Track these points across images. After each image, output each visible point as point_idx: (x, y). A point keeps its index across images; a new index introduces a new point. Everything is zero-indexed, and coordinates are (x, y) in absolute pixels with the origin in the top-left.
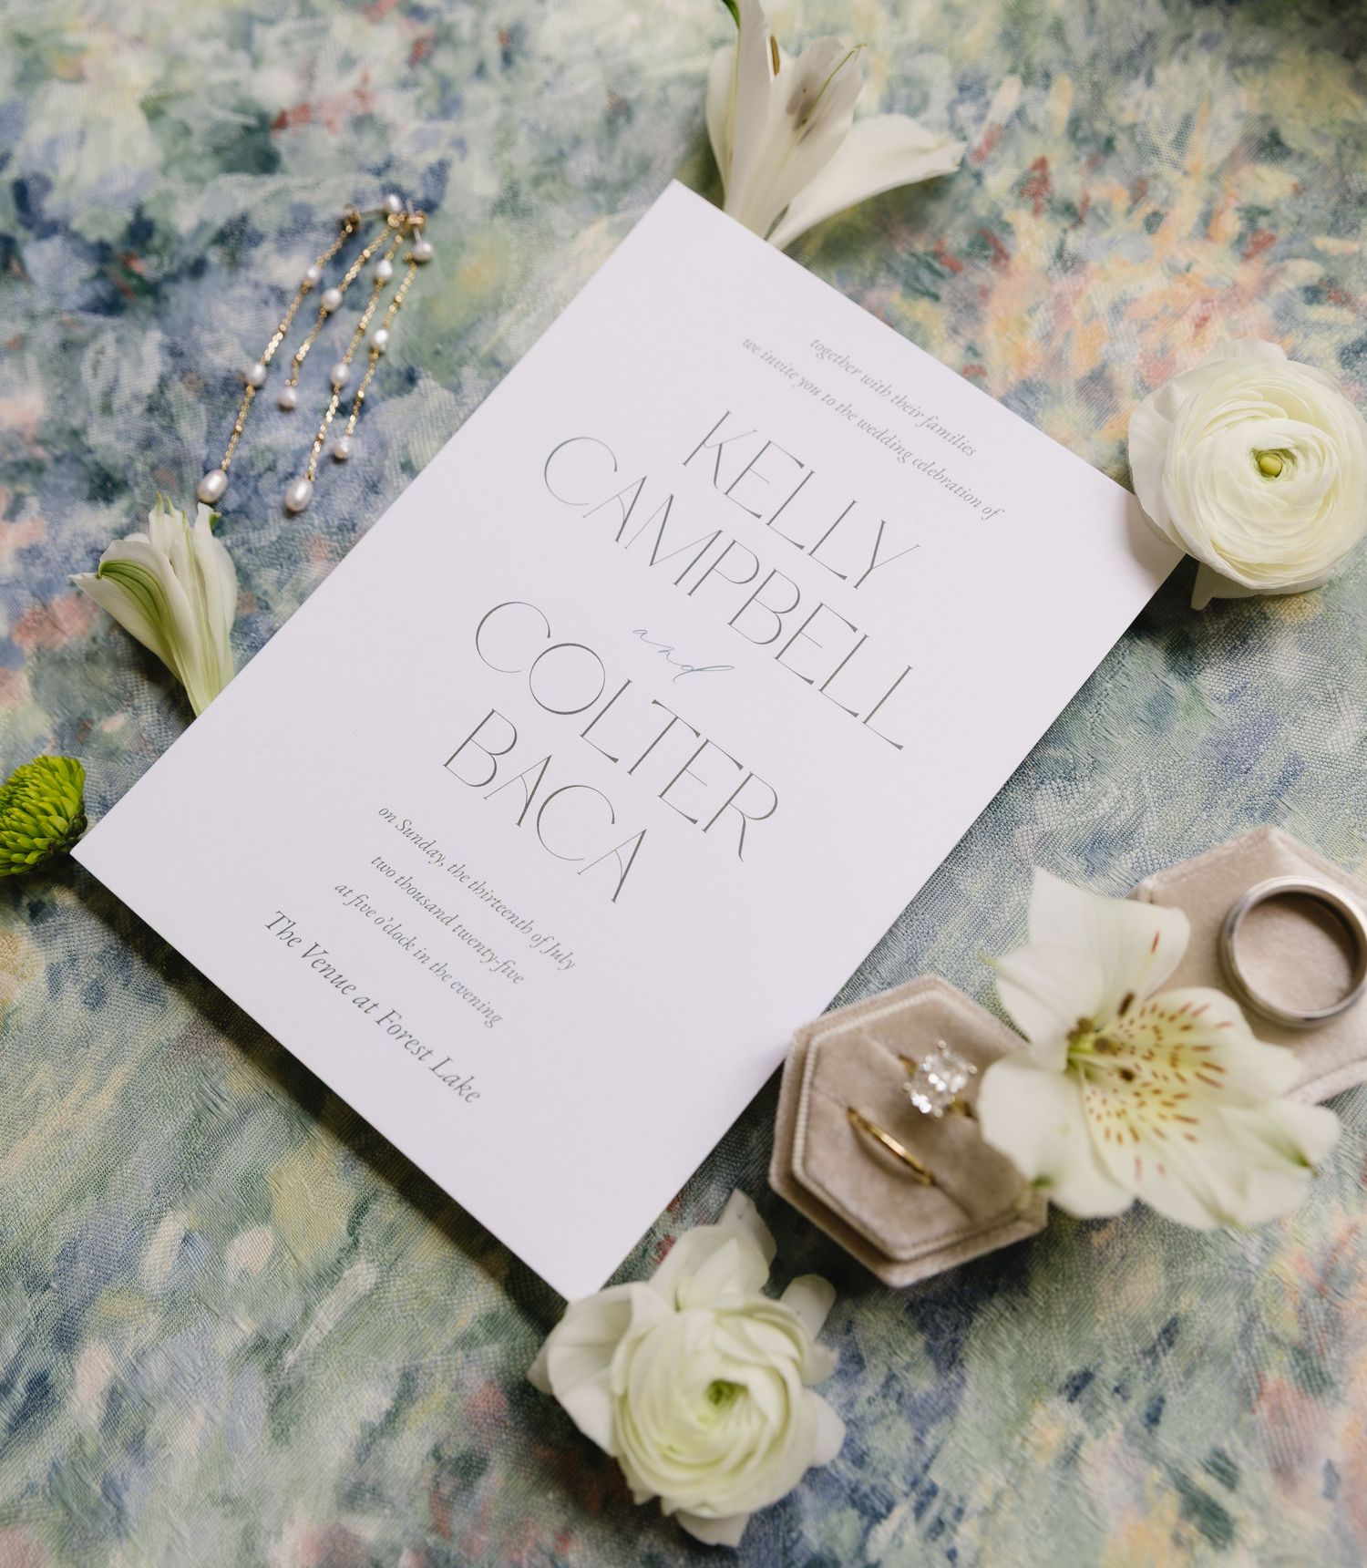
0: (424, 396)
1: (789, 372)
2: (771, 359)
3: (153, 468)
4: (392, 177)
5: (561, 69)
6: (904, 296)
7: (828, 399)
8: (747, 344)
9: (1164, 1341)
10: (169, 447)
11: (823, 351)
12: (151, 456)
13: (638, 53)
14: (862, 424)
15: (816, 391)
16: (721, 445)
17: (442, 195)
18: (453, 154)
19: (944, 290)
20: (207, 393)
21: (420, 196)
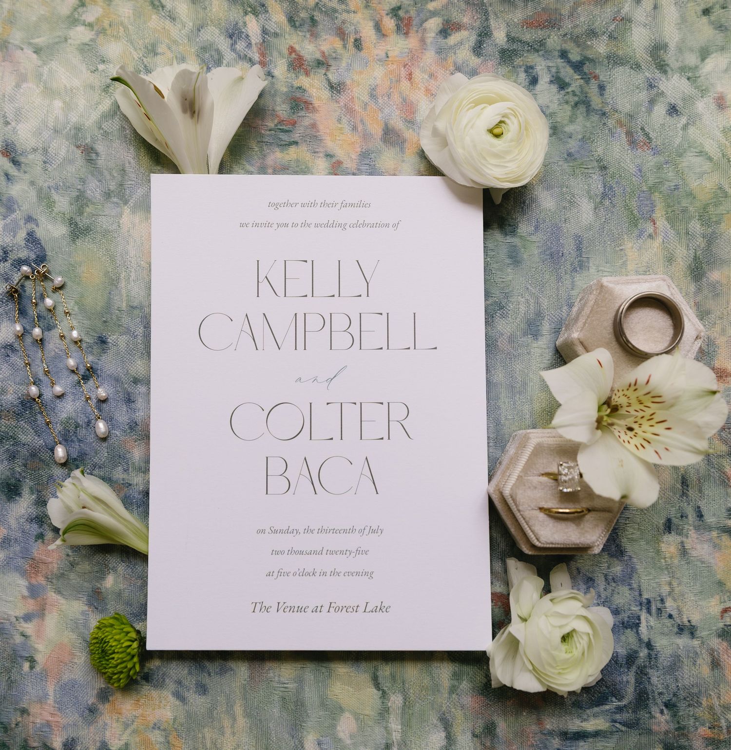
0: (116, 345)
1: (269, 225)
2: (257, 225)
3: (25, 465)
4: (12, 256)
5: (45, 151)
6: (282, 152)
7: (295, 225)
8: (242, 225)
9: (685, 487)
10: (24, 452)
11: (276, 206)
12: (19, 461)
13: (74, 118)
14: (316, 226)
15: (286, 225)
16: (266, 277)
17: (43, 249)
18: (31, 226)
19: (296, 136)
20: (18, 415)
21: (33, 256)
